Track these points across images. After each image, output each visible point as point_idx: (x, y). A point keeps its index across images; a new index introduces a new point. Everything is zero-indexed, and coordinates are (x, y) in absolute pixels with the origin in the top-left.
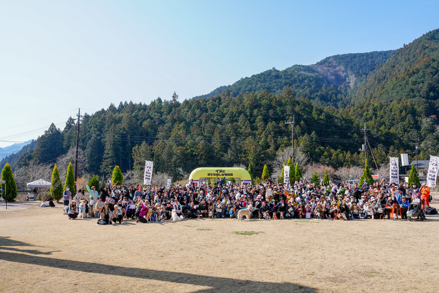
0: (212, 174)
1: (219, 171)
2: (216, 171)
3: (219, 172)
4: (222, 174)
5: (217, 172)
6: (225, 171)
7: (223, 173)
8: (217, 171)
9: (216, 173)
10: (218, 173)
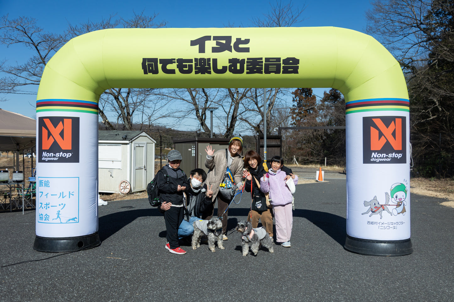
0: (171, 61)
1: (210, 45)
2: (193, 43)
3: (214, 50)
4: (233, 62)
5: (202, 50)
6: (247, 41)
7: (234, 55)
8: (200, 43)
9: (193, 53)
10: (208, 54)
